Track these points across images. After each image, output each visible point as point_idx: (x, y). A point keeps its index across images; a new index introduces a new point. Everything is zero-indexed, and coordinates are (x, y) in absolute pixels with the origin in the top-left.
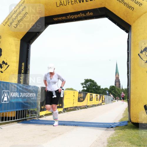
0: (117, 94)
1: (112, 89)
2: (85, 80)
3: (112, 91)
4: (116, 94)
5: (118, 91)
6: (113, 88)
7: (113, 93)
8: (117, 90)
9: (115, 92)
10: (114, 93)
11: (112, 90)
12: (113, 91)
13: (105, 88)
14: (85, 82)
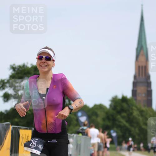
0: (137, 130)
1: (119, 108)
2: (13, 68)
3: (119, 117)
4: (133, 129)
5: (141, 119)
6: (125, 105)
7: (124, 122)
8: (136, 113)
9: (131, 120)
10: (127, 125)
11: (119, 112)
12: (123, 117)
13: (95, 106)
14: (12, 77)
